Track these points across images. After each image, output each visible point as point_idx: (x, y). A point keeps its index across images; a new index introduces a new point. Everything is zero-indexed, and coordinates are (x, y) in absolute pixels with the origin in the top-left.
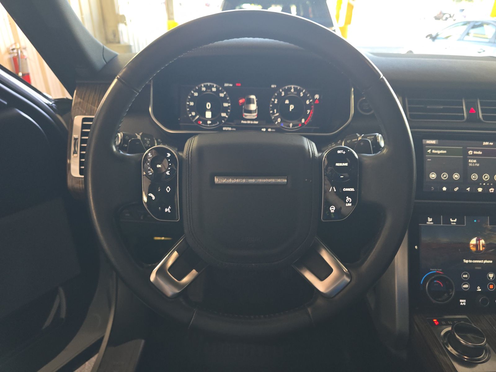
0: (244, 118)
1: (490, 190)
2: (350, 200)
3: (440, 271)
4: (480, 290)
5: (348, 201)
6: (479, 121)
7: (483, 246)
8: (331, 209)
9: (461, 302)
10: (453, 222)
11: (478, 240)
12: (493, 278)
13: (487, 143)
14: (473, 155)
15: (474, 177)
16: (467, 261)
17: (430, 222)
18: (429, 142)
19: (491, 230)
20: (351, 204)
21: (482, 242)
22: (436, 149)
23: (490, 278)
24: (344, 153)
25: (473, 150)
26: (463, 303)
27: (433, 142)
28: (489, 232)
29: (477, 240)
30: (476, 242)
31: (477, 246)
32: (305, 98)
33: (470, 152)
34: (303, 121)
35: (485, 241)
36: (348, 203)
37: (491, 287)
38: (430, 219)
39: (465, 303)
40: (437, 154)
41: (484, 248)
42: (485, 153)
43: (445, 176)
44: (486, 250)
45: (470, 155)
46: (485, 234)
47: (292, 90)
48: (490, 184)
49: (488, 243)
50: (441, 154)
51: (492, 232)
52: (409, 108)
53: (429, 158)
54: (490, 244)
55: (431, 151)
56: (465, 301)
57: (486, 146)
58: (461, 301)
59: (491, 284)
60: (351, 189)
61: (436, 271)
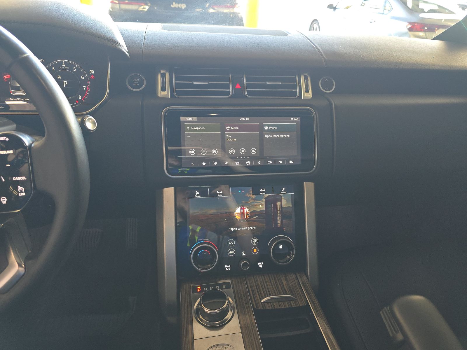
0: (12, 95)
1: (247, 163)
2: (22, 189)
3: (208, 240)
4: (245, 255)
5: (20, 190)
6: (244, 97)
7: (247, 214)
8: (2, 200)
9: (226, 268)
10: (220, 194)
11: (243, 209)
12: (256, 243)
13: (244, 119)
14: (231, 130)
15: (231, 151)
16: (232, 229)
17: (198, 195)
18: (188, 119)
19: (254, 199)
20: (24, 193)
21: (246, 210)
22: (195, 126)
23: (253, 243)
24: (7, 139)
25: (230, 126)
26: (227, 268)
27: (192, 119)
28: (252, 201)
29: (241, 209)
30: (241, 211)
31: (242, 214)
32: (80, 73)
33: (228, 128)
34: (80, 97)
35: (249, 209)
36: (20, 193)
37: (255, 251)
38: (197, 192)
39: (230, 268)
40: (196, 130)
41: (248, 216)
42: (242, 128)
43: (204, 152)
44: (250, 218)
45: (228, 131)
46: (249, 203)
47: (64, 65)
48: (246, 157)
49: (252, 211)
50: (199, 131)
51: (256, 201)
52: (176, 84)
53: (188, 134)
54: (254, 211)
55: (190, 128)
56: (230, 266)
57: (243, 122)
58: (226, 266)
59: (255, 248)
60: (21, 177)
61: (204, 241)
